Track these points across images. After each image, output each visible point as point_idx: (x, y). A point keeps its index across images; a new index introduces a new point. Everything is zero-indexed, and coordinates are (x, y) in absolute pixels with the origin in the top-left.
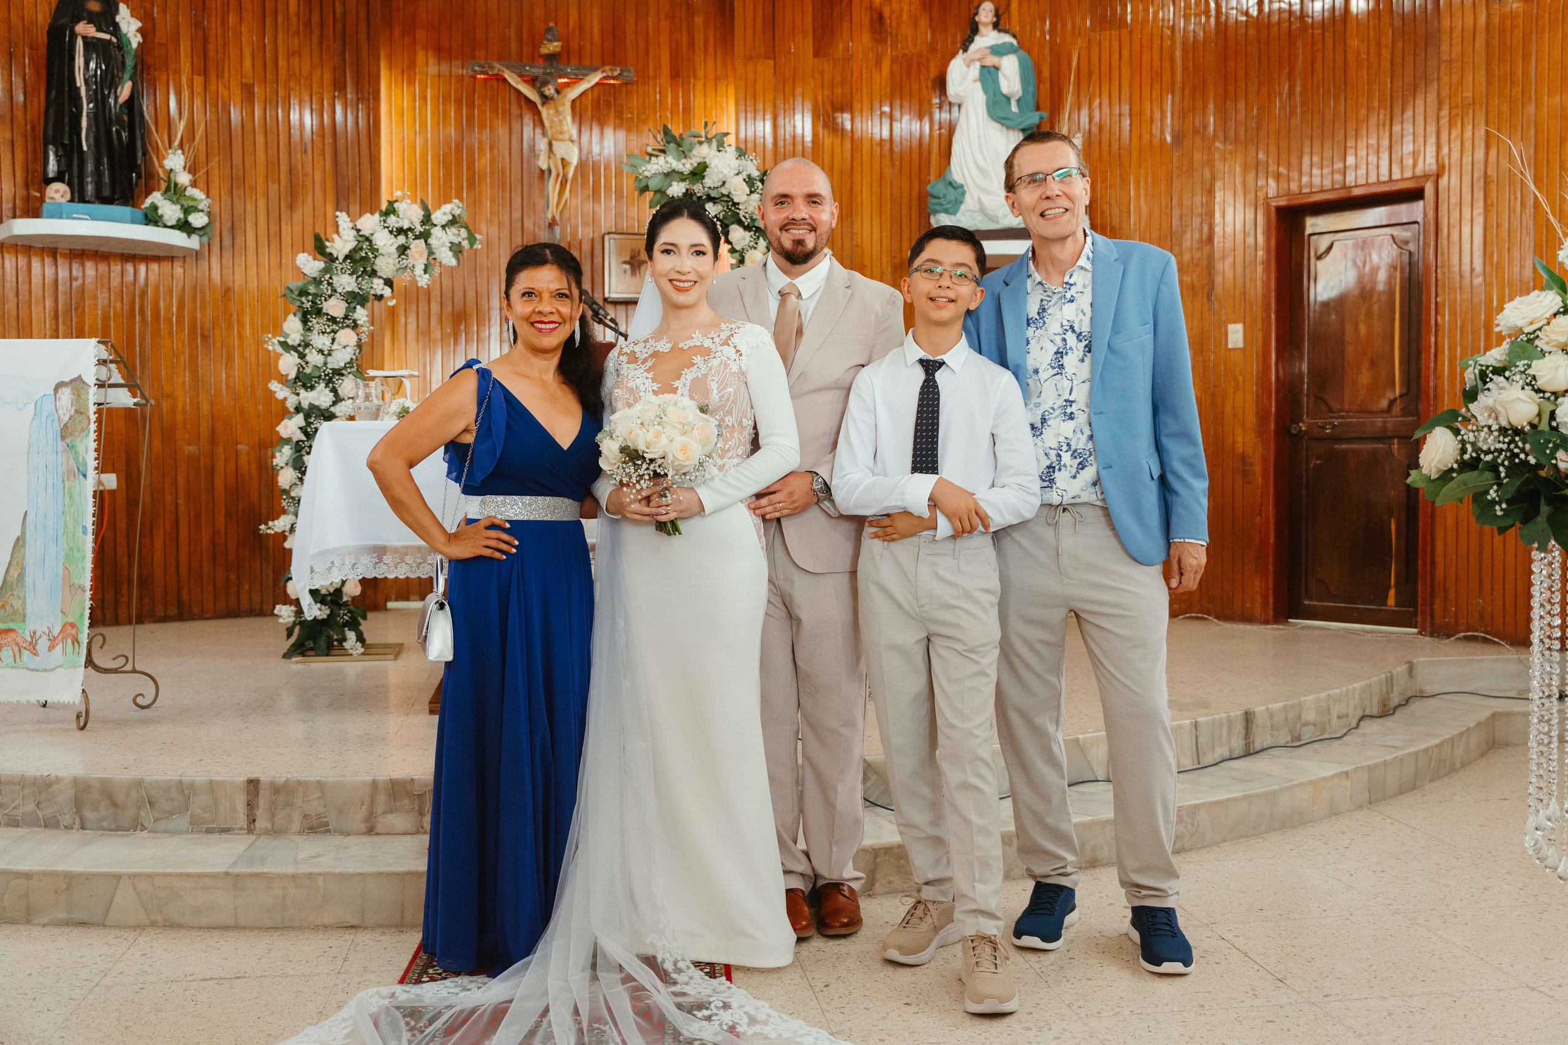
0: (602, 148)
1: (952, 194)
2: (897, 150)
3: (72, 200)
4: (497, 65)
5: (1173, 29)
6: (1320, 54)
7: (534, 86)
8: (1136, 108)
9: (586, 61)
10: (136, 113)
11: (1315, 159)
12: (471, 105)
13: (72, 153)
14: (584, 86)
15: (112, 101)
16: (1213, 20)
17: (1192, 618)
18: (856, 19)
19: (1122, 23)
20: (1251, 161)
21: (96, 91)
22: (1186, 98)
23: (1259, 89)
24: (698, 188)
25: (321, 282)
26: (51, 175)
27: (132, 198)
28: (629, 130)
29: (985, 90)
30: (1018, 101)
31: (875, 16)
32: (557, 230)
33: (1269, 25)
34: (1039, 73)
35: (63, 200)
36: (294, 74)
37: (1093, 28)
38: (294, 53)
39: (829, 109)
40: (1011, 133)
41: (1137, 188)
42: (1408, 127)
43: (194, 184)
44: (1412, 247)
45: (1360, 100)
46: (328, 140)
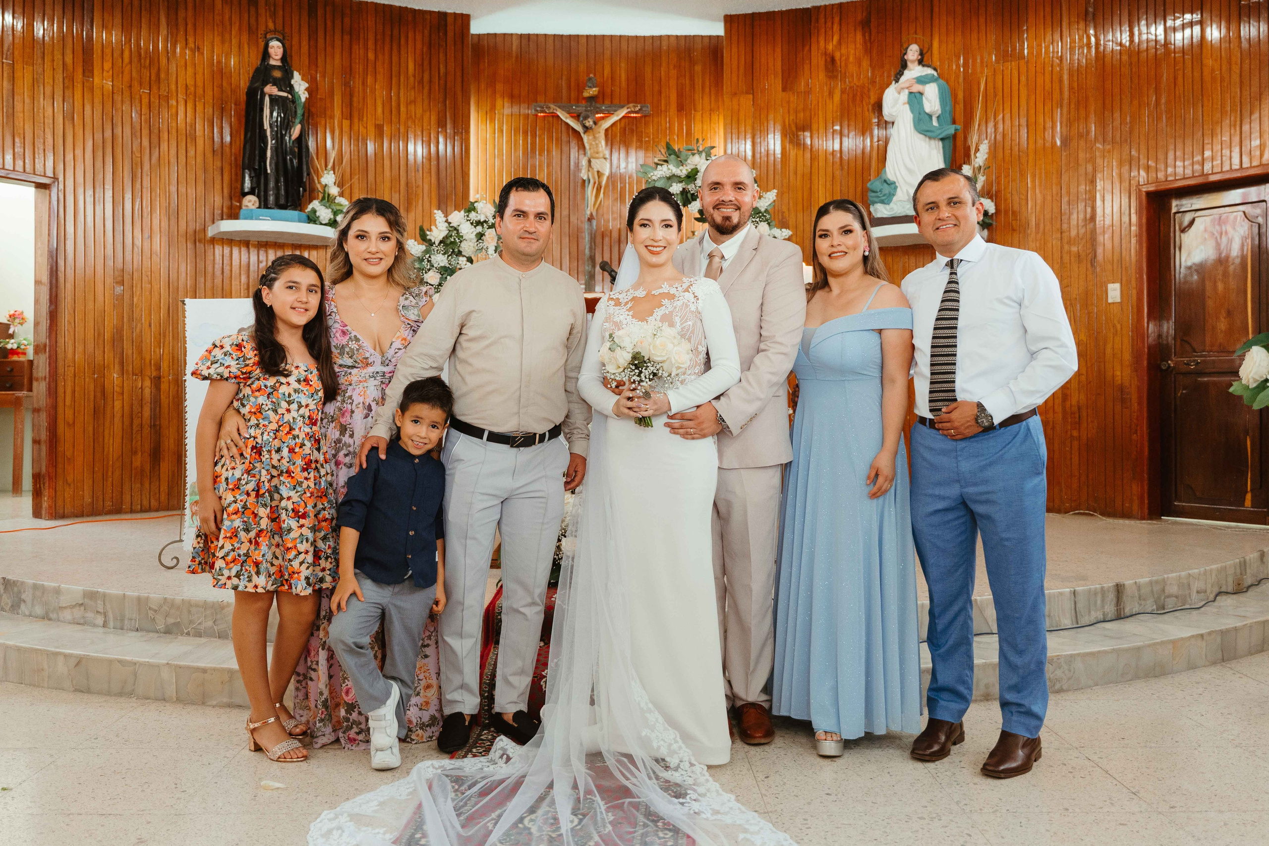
0: (627, 163)
1: (886, 189)
2: (845, 157)
3: (259, 207)
4: (552, 106)
5: (1061, 59)
6: (1180, 73)
7: (578, 120)
8: (1032, 120)
9: (616, 101)
10: (304, 146)
11: (1179, 153)
12: (534, 136)
13: (260, 174)
14: (615, 118)
15: (287, 138)
16: (1093, 50)
17: (1078, 514)
18: (814, 62)
19: (1021, 56)
20: (1125, 156)
21: (277, 132)
22: (1072, 110)
23: (1131, 101)
24: (691, 187)
25: (423, 260)
26: (246, 190)
27: (300, 205)
28: (646, 150)
29: (912, 111)
30: (938, 117)
31: (828, 59)
32: (594, 223)
33: (1139, 52)
34: (954, 96)
35: (253, 207)
36: (411, 117)
37: (997, 61)
38: (411, 102)
39: (794, 129)
40: (933, 142)
41: (1033, 181)
42: (1256, 126)
43: (341, 195)
44: (1260, 220)
45: (1215, 106)
46: (434, 163)
